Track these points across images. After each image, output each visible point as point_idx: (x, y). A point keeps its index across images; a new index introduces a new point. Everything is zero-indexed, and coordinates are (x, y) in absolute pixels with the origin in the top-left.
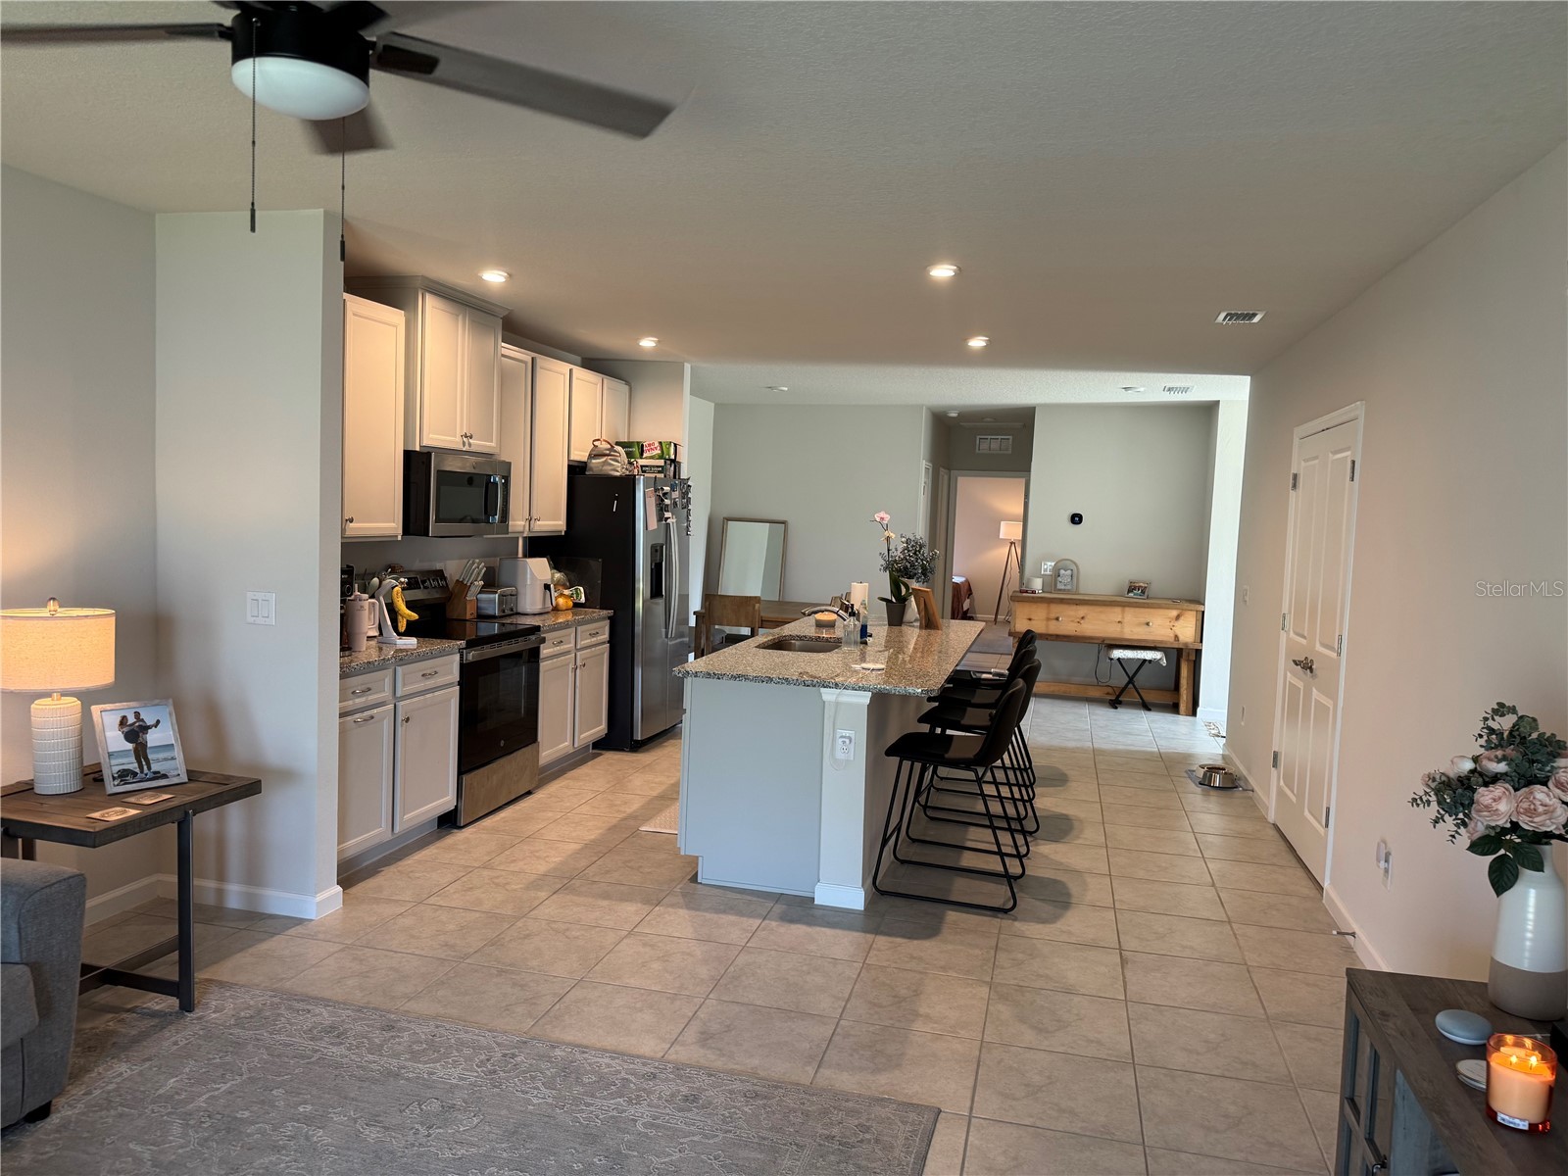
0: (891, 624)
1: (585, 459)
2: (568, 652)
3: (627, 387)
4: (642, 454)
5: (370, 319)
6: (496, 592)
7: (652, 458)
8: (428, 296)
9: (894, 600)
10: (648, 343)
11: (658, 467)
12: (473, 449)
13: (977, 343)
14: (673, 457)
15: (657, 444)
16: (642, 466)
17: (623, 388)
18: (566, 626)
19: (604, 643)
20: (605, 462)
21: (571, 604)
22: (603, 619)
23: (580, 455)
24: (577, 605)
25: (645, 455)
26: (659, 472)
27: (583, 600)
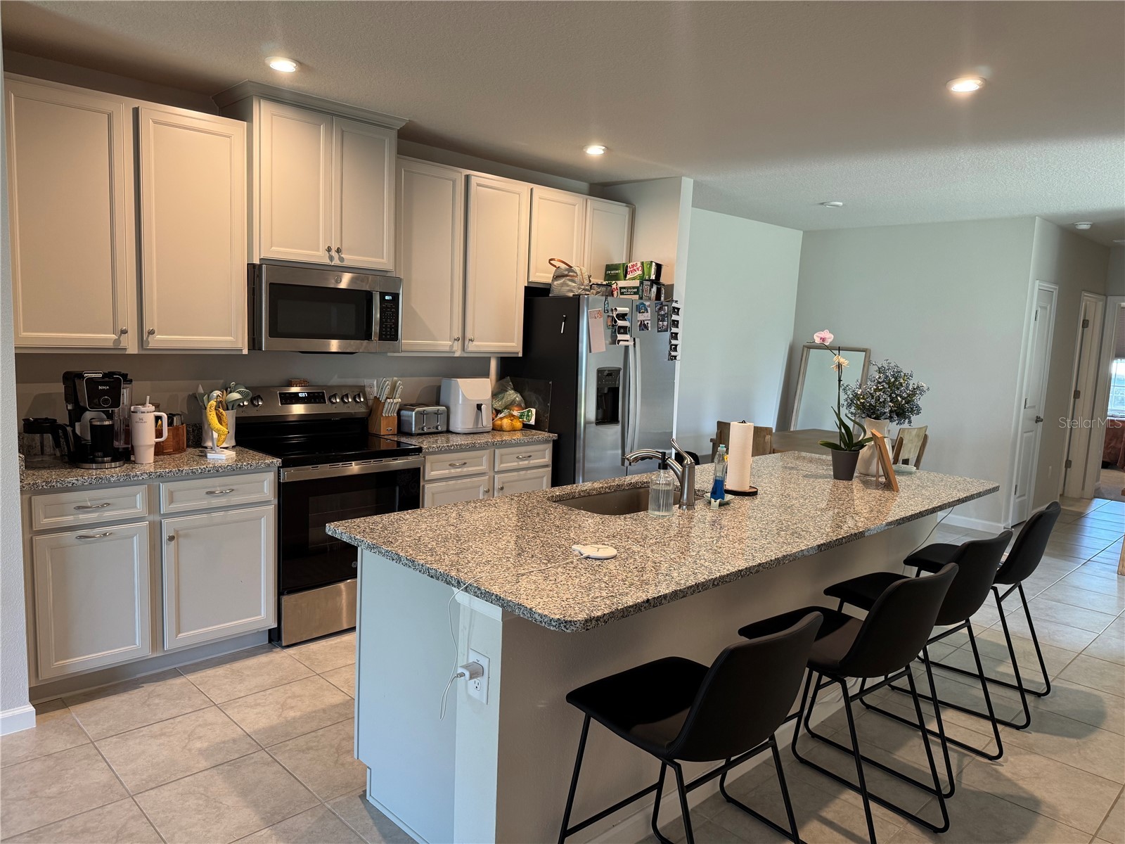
0: (837, 476)
1: (549, 281)
2: (482, 474)
3: (627, 209)
4: (625, 276)
5: (180, 127)
6: (413, 410)
7: (633, 279)
8: (263, 103)
9: (843, 446)
10: (595, 151)
11: (634, 288)
12: (346, 263)
13: (965, 86)
14: (653, 277)
15: (639, 265)
16: (621, 288)
17: (621, 210)
18: (483, 447)
19: (547, 466)
20: (564, 284)
21: (518, 425)
22: (546, 441)
23: (543, 276)
24: (526, 427)
25: (628, 277)
26: (635, 293)
27: (532, 422)
